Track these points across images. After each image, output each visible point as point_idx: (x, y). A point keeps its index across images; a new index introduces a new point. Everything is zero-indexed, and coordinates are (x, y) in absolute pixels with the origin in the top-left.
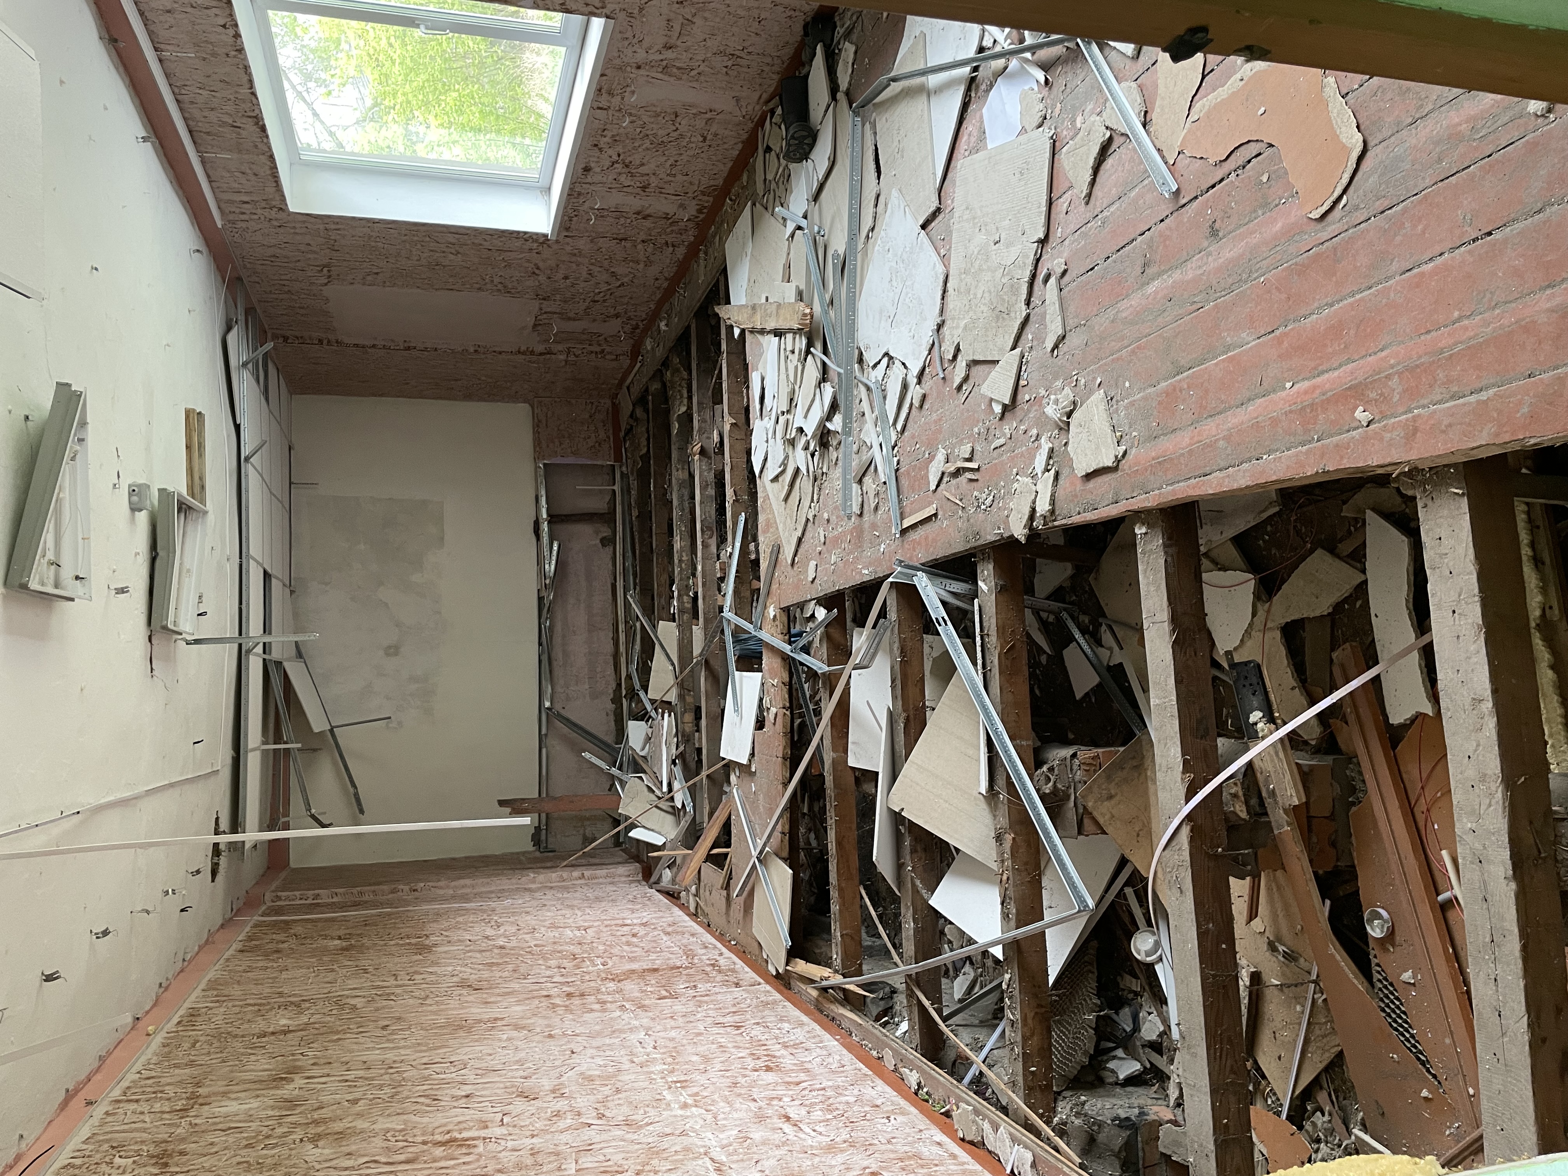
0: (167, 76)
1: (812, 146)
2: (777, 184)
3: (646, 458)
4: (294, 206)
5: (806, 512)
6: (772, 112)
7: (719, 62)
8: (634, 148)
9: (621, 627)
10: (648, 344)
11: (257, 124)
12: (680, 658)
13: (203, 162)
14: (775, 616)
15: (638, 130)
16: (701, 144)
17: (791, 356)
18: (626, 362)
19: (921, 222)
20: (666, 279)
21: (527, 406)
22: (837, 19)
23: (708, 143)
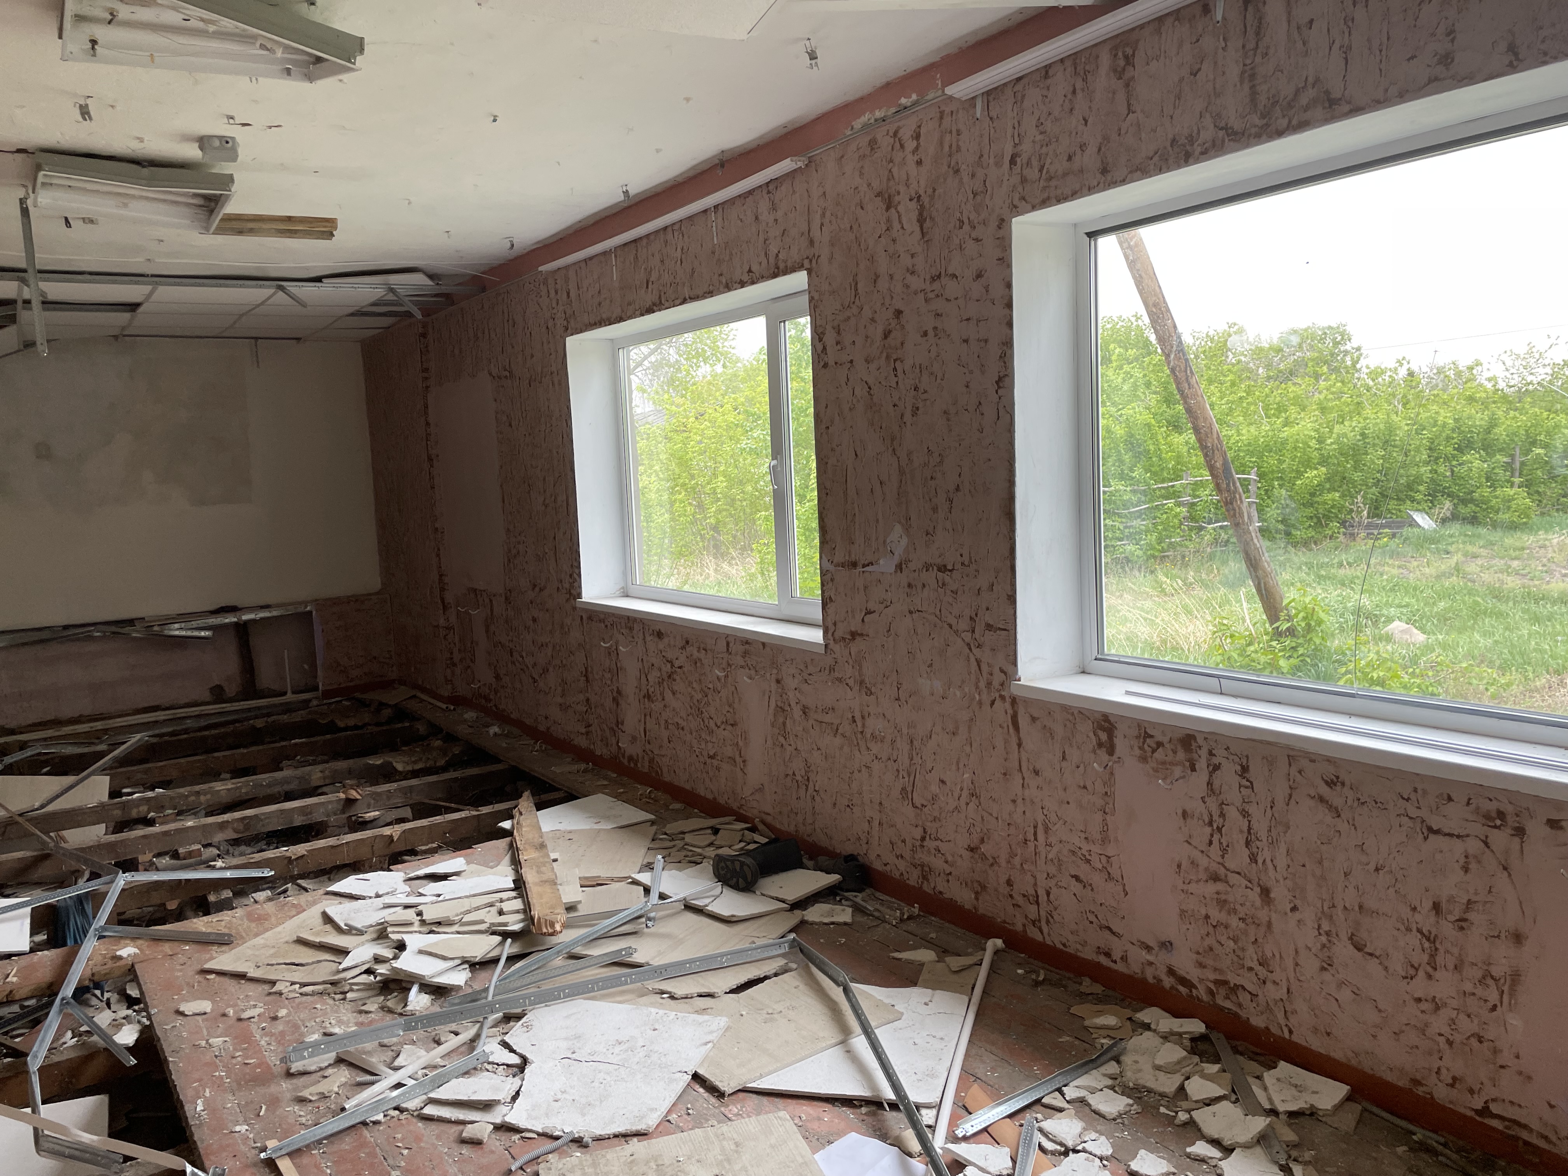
0: (690, 218)
1: (736, 887)
2: (683, 848)
3: (332, 728)
4: (571, 342)
5: (285, 977)
6: (753, 829)
7: (797, 765)
8: (690, 683)
9: (99, 725)
10: (470, 715)
11: (654, 304)
12: (54, 815)
13: (605, 253)
14: (120, 958)
15: (711, 686)
16: (705, 754)
17: (494, 910)
18: (445, 692)
19: (701, 1072)
20: (548, 728)
21: (378, 586)
22: (868, 891)
23: (709, 761)
